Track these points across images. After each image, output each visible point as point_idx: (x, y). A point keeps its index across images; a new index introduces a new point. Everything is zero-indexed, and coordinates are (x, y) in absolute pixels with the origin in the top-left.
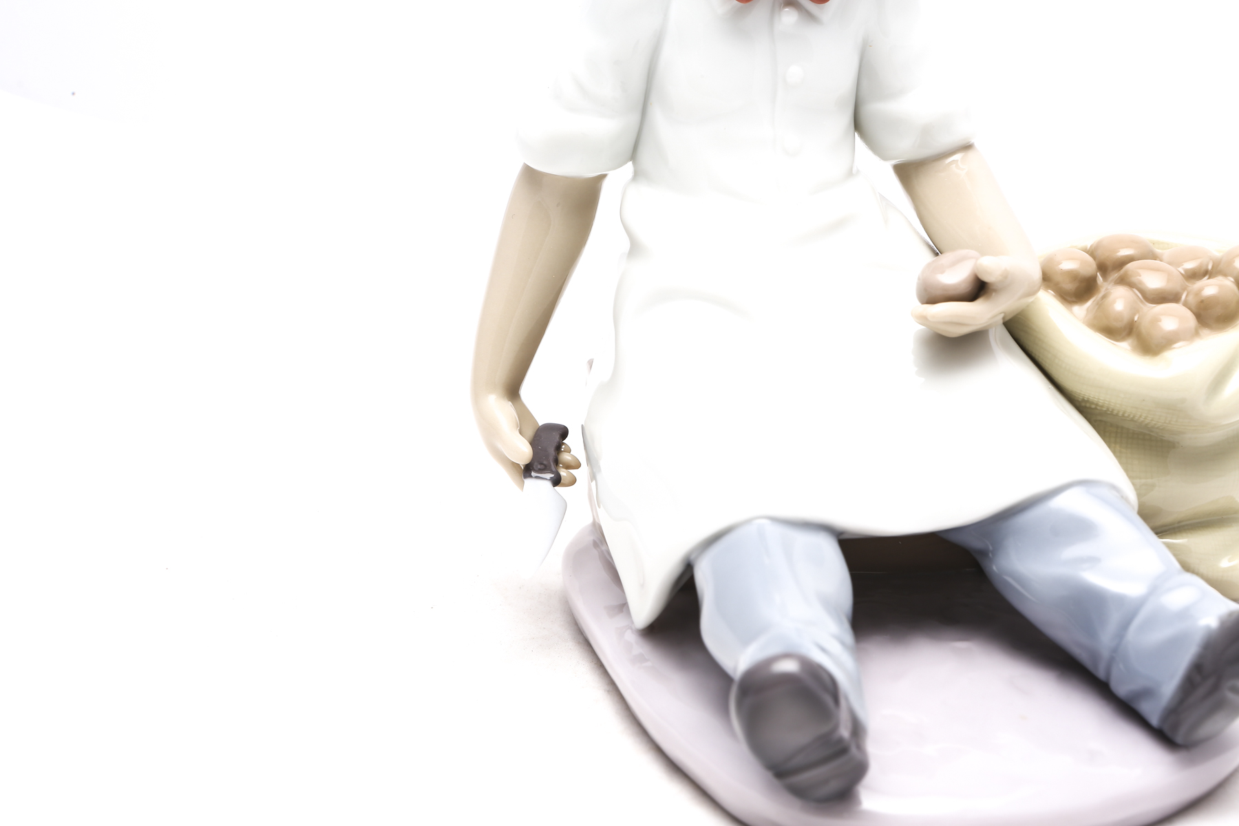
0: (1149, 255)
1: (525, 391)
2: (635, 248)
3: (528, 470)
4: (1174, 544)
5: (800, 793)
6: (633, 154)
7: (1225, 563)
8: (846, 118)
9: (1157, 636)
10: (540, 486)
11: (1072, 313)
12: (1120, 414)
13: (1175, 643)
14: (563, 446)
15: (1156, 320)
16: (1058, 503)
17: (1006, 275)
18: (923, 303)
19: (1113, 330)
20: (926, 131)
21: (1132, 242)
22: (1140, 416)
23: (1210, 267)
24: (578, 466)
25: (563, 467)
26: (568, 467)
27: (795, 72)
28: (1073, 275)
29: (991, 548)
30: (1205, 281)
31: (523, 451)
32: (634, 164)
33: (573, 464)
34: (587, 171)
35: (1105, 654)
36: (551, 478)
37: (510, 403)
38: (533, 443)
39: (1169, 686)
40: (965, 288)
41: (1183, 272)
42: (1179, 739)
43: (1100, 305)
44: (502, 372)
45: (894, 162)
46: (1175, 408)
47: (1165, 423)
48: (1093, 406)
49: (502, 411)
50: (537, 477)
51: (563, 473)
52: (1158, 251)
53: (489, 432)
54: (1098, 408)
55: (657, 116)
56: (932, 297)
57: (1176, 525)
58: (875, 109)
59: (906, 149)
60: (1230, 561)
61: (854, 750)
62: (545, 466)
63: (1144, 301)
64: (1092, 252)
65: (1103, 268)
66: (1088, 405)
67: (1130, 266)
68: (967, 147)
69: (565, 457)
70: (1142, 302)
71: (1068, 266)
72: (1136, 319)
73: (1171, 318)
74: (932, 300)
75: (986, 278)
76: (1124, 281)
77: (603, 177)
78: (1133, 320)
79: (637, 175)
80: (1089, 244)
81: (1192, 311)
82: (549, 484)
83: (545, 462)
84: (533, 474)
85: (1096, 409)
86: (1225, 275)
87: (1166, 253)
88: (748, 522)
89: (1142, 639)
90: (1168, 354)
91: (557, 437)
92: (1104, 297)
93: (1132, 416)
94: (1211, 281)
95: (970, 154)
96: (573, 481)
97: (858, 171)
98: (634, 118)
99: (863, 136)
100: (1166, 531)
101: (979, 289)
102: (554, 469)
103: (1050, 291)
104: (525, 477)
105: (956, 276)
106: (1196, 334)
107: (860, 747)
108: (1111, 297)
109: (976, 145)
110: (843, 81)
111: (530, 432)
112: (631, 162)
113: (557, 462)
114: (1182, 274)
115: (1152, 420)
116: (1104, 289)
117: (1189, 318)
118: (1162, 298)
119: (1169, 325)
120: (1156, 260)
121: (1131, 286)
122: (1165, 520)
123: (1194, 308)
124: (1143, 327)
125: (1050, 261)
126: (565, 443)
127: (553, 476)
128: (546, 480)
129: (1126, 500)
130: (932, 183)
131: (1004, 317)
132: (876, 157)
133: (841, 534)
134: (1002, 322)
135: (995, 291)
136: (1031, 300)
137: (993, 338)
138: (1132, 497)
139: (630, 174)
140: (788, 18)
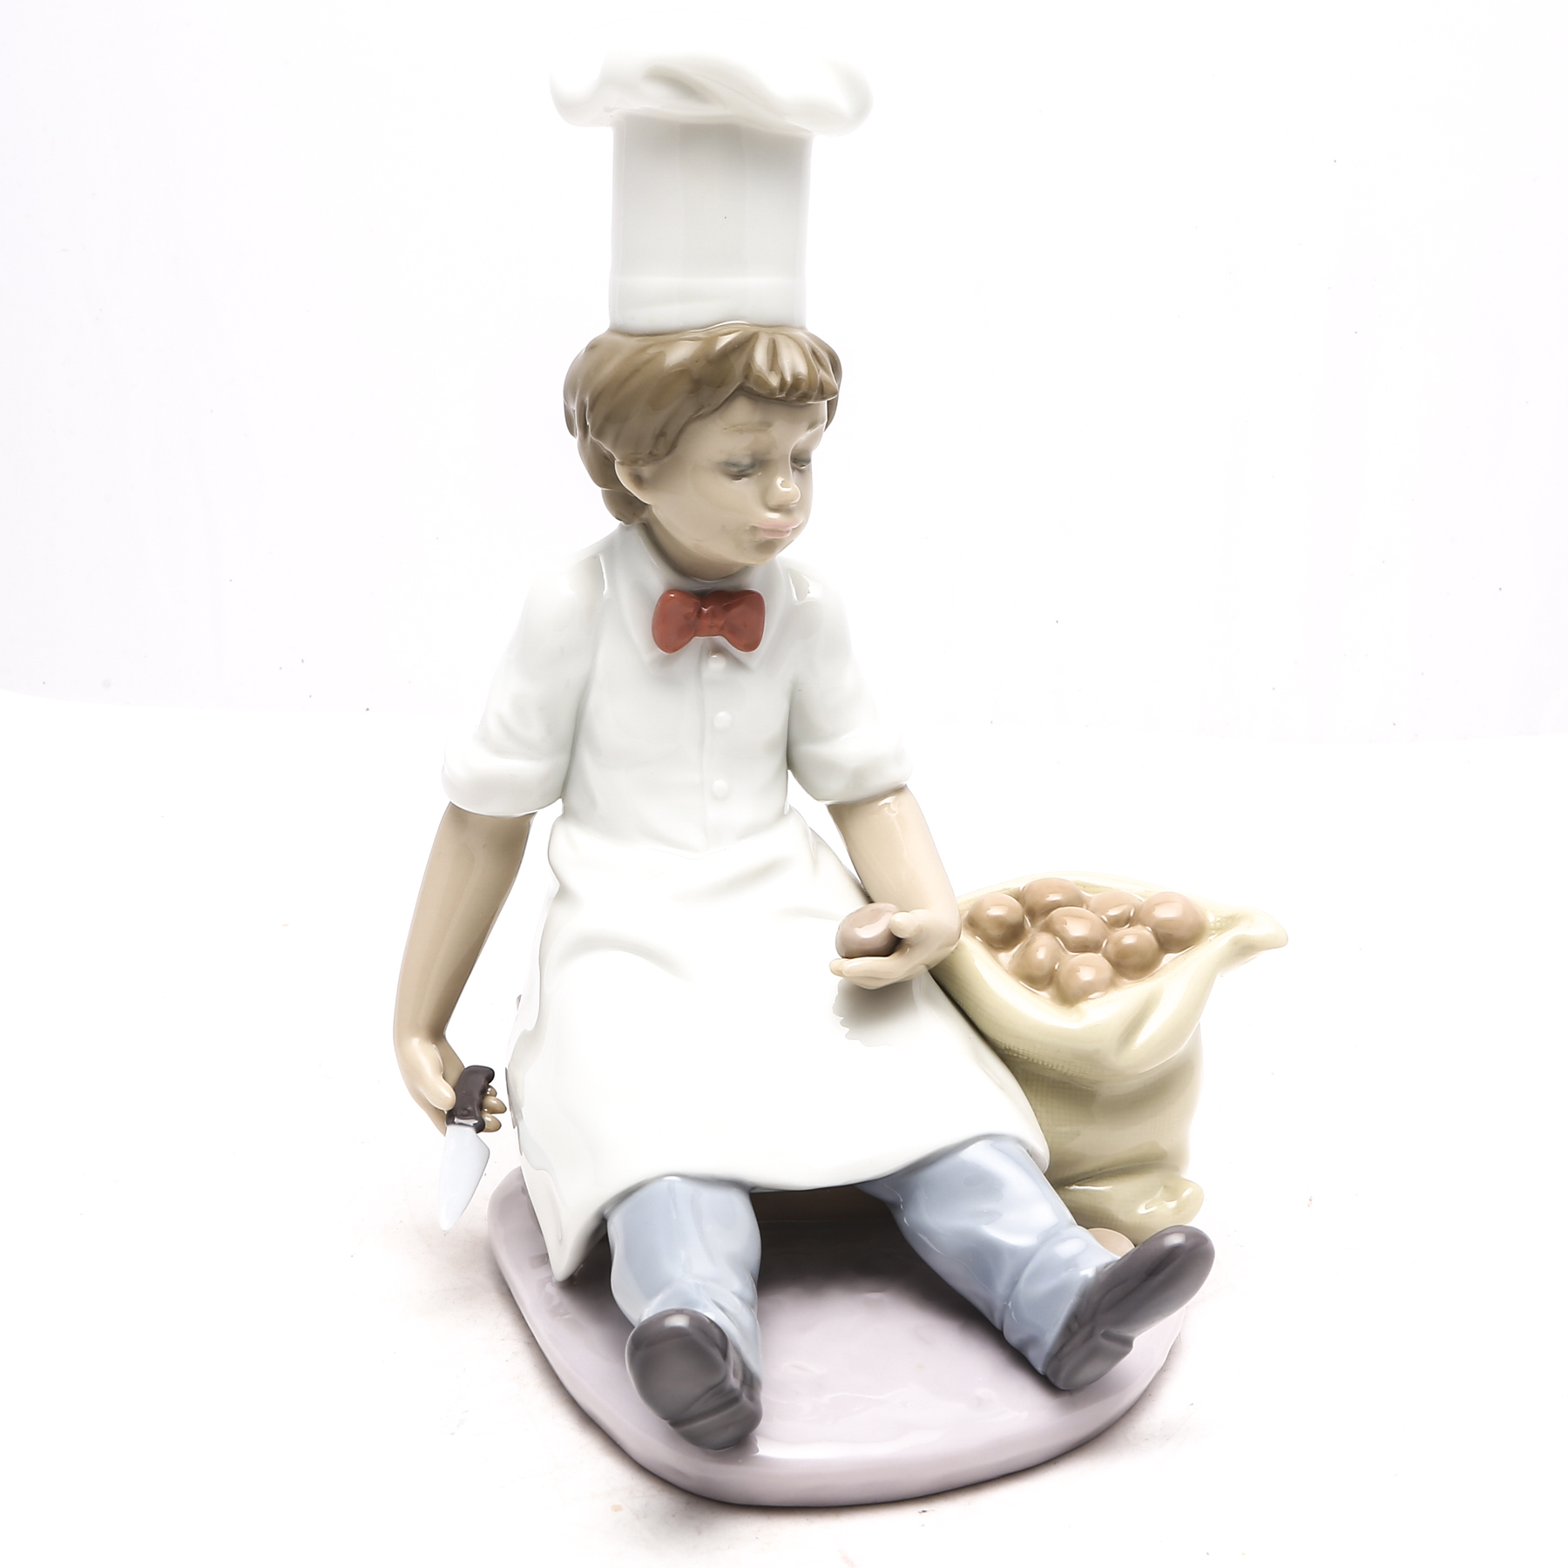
0: (1078, 901)
1: (450, 1032)
2: (563, 894)
3: (450, 1117)
4: (1094, 1191)
5: (696, 1440)
6: (563, 792)
7: (1142, 1210)
8: (779, 758)
9: (1043, 1286)
10: (462, 1133)
11: (999, 963)
12: (1040, 1063)
13: (1057, 1293)
14: (489, 1089)
15: (1074, 971)
16: (969, 1154)
17: (920, 930)
18: (843, 957)
19: (1038, 978)
20: (858, 775)
21: (1059, 886)
23: (1132, 914)
24: (504, 1110)
25: (488, 1112)
26: (493, 1111)
27: (723, 717)
28: (998, 921)
29: (902, 1200)
30: (1126, 929)
31: (446, 1096)
32: (564, 800)
33: (498, 1109)
35: (999, 1304)
36: (475, 1124)
37: (434, 1046)
38: (456, 1088)
39: (1051, 1332)
40: (881, 944)
41: (1106, 920)
42: (1060, 1385)
43: (1024, 956)
44: (425, 1013)
45: (829, 802)
46: (1091, 1059)
48: (1015, 1055)
49: (425, 1055)
50: (460, 1123)
51: (488, 1118)
52: (1085, 895)
53: (412, 1075)
55: (586, 758)
56: (851, 951)
58: (806, 750)
59: (839, 790)
60: (1146, 1207)
61: (745, 1398)
62: (469, 1111)
63: (1066, 949)
64: (1019, 896)
65: (1032, 913)
67: (1055, 913)
68: (899, 790)
69: (491, 1101)
70: (1064, 950)
71: (996, 912)
72: (1056, 967)
73: (1089, 968)
74: (849, 955)
75: (900, 934)
76: (1048, 928)
77: (533, 815)
78: (1054, 968)
79: (567, 814)
80: (1020, 884)
81: (1109, 961)
82: (471, 1131)
83: (470, 1108)
84: (456, 1120)
85: (1018, 1057)
86: (1145, 925)
87: (1092, 903)
88: (659, 1178)
89: (1032, 1289)
90: (1083, 1006)
91: (482, 1081)
92: (1028, 944)
93: (1051, 1065)
94: (1132, 929)
95: (903, 797)
96: (498, 1127)
97: (791, 811)
98: (563, 759)
99: (796, 774)
100: (1083, 1179)
102: (478, 1115)
103: (978, 938)
104: (448, 1124)
105: (872, 932)
106: (1111, 984)
107: (753, 1397)
108: (1035, 945)
110: (773, 724)
111: (454, 1076)
112: (560, 800)
113: (481, 1107)
114: (1105, 921)
115: (1068, 1070)
116: (1030, 935)
117: (1106, 968)
118: (1084, 946)
119: (1086, 975)
120: (1082, 907)
121: (1055, 933)
122: (1088, 1166)
123: (1112, 957)
124: (1063, 976)
125: (978, 907)
126: (490, 1087)
127: (476, 1122)
128: (470, 1126)
129: (1032, 1154)
130: (864, 825)
131: (927, 966)
132: (809, 796)
133: (754, 1188)
134: (926, 970)
135: (910, 946)
136: (953, 949)
137: (916, 989)
138: (1042, 1149)
139: (560, 813)
140: (716, 665)
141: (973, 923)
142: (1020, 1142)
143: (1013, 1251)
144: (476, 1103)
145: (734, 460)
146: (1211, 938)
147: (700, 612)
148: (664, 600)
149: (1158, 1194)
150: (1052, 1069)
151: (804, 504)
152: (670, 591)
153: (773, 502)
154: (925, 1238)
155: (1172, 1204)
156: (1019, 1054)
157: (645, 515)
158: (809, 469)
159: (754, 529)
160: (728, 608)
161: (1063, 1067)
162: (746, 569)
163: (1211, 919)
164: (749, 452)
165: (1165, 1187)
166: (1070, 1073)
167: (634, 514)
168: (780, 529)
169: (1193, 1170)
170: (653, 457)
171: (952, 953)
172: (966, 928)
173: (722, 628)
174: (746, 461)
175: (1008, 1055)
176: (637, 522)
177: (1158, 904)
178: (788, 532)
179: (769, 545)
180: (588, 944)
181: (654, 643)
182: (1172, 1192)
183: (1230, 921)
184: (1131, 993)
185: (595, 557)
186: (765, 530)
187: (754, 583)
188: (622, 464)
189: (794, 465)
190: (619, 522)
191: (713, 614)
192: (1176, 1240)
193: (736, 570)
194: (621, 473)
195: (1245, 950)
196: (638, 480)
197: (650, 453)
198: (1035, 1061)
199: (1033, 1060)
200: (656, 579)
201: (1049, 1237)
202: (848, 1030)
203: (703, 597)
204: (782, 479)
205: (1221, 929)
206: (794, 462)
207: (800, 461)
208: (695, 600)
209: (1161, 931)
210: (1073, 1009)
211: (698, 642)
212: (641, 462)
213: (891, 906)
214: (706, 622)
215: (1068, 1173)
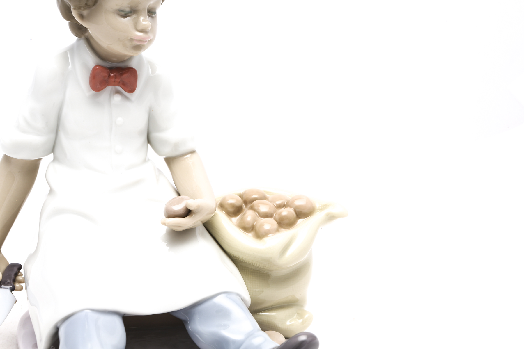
0: (264, 198)
2: (51, 191)
4: (269, 315)
6: (53, 150)
7: (288, 323)
8: (144, 138)
10: (5, 292)
11: (231, 221)
12: (248, 262)
14: (19, 273)
15: (262, 225)
16: (216, 300)
17: (199, 207)
18: (167, 218)
19: (247, 228)
20: (176, 145)
21: (257, 192)
22: (255, 264)
23: (286, 203)
25: (17, 283)
26: (20, 282)
27: (120, 120)
28: (233, 205)
29: (188, 319)
30: (283, 209)
32: (54, 153)
33: (23, 281)
34: (33, 157)
36: (10, 288)
40: (182, 212)
41: (275, 205)
43: (242, 219)
45: (165, 157)
46: (268, 261)
47: (264, 266)
48: (238, 259)
50: (4, 288)
51: (17, 285)
52: (267, 195)
54: (240, 260)
55: (62, 136)
56: (170, 215)
57: (271, 307)
58: (155, 135)
59: (168, 152)
60: (290, 322)
62: (8, 283)
63: (259, 217)
64: (241, 196)
65: (246, 202)
66: (236, 258)
67: (255, 202)
68: (193, 152)
69: (20, 278)
70: (258, 217)
71: (231, 202)
72: (255, 224)
73: (268, 224)
74: (169, 217)
75: (190, 209)
76: (252, 208)
77: (41, 159)
78: (254, 224)
79: (55, 159)
80: (241, 192)
81: (276, 221)
82: (9, 291)
83: (9, 281)
84: (2, 286)
85: (239, 260)
86: (291, 207)
87: (270, 199)
88: (82, 311)
90: (265, 239)
91: (15, 269)
92: (244, 215)
93: (252, 263)
94: (286, 209)
95: (194, 155)
96: (22, 289)
97: (149, 160)
98: (53, 136)
99: (151, 145)
100: (265, 310)
101: (188, 213)
102: (12, 284)
103: (223, 211)
105: (179, 208)
106: (277, 230)
108: (246, 215)
109: (197, 151)
110: (141, 123)
112: (52, 153)
113: (14, 281)
115: (259, 265)
116: (245, 211)
117: (275, 224)
118: (266, 215)
119: (267, 227)
120: (266, 200)
121: (255, 210)
122: (267, 305)
123: (278, 220)
124: (257, 227)
125: (224, 199)
126: (20, 272)
127: (11, 287)
128: (8, 289)
129: (243, 300)
130: (179, 166)
131: (202, 222)
132: (156, 154)
133: (125, 315)
134: (201, 224)
135: (195, 213)
136: (212, 215)
137: (198, 231)
138: (248, 299)
139: (52, 159)
140: (117, 98)
141: (222, 206)
142: (239, 295)
143: (234, 342)
144: (12, 279)
145: (122, 8)
146: (317, 213)
147: (110, 75)
148: (94, 69)
149: (295, 317)
150: (252, 265)
151: (153, 30)
152: (96, 66)
153: (139, 28)
154: (198, 336)
155: (300, 321)
156: (239, 258)
157: (86, 34)
158: (156, 16)
159: (131, 40)
160: (122, 75)
161: (257, 264)
162: (130, 58)
163: (317, 206)
164: (129, 6)
165: (298, 313)
166: (260, 266)
167: (82, 34)
168: (143, 40)
169: (308, 307)
170: (87, 6)
171: (212, 217)
172: (219, 207)
173: (119, 83)
174: (128, 10)
175: (235, 259)
176: (83, 37)
177: (296, 199)
178: (146, 41)
179: (138, 48)
180: (59, 212)
181: (91, 88)
182: (301, 315)
183: (325, 207)
184: (285, 234)
185: (66, 52)
186: (136, 40)
187: (133, 64)
188: (74, 9)
189: (149, 14)
190: (77, 37)
191: (115, 77)
192: (303, 338)
193: (126, 58)
194: (74, 13)
195: (331, 218)
196: (82, 16)
197: (86, 4)
198: (246, 262)
199: (245, 261)
200: (91, 61)
201: (250, 335)
202: (169, 248)
203: (111, 69)
204: (143, 18)
205: (321, 210)
206: (149, 13)
207: (151, 13)
208: (108, 71)
209: (297, 210)
210: (262, 240)
211: (109, 88)
212: (82, 8)
213: (187, 197)
214: (113, 80)
215: (259, 307)
